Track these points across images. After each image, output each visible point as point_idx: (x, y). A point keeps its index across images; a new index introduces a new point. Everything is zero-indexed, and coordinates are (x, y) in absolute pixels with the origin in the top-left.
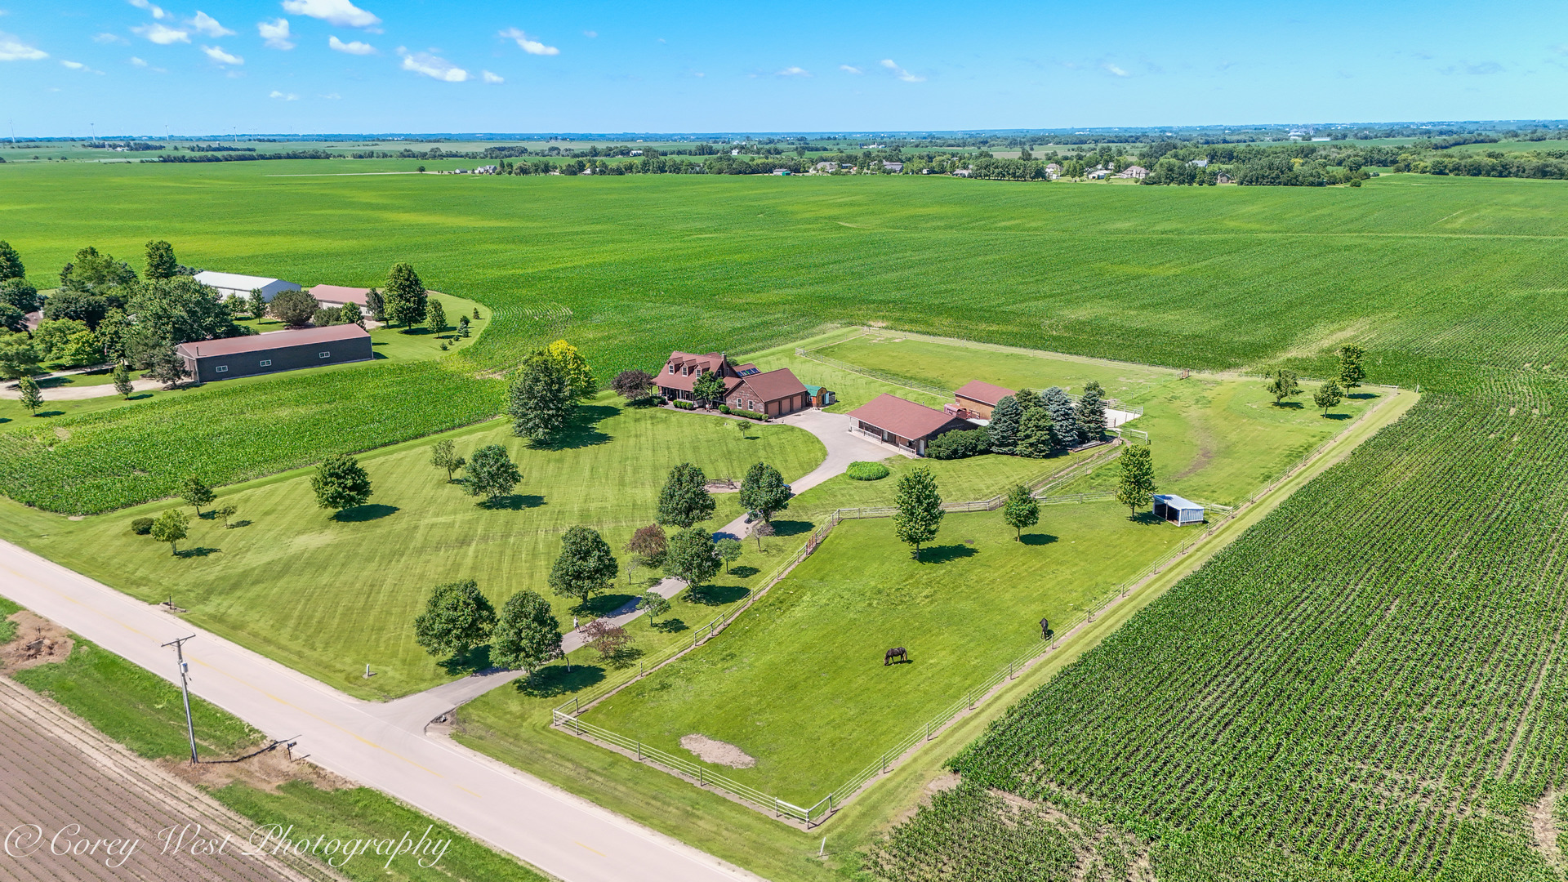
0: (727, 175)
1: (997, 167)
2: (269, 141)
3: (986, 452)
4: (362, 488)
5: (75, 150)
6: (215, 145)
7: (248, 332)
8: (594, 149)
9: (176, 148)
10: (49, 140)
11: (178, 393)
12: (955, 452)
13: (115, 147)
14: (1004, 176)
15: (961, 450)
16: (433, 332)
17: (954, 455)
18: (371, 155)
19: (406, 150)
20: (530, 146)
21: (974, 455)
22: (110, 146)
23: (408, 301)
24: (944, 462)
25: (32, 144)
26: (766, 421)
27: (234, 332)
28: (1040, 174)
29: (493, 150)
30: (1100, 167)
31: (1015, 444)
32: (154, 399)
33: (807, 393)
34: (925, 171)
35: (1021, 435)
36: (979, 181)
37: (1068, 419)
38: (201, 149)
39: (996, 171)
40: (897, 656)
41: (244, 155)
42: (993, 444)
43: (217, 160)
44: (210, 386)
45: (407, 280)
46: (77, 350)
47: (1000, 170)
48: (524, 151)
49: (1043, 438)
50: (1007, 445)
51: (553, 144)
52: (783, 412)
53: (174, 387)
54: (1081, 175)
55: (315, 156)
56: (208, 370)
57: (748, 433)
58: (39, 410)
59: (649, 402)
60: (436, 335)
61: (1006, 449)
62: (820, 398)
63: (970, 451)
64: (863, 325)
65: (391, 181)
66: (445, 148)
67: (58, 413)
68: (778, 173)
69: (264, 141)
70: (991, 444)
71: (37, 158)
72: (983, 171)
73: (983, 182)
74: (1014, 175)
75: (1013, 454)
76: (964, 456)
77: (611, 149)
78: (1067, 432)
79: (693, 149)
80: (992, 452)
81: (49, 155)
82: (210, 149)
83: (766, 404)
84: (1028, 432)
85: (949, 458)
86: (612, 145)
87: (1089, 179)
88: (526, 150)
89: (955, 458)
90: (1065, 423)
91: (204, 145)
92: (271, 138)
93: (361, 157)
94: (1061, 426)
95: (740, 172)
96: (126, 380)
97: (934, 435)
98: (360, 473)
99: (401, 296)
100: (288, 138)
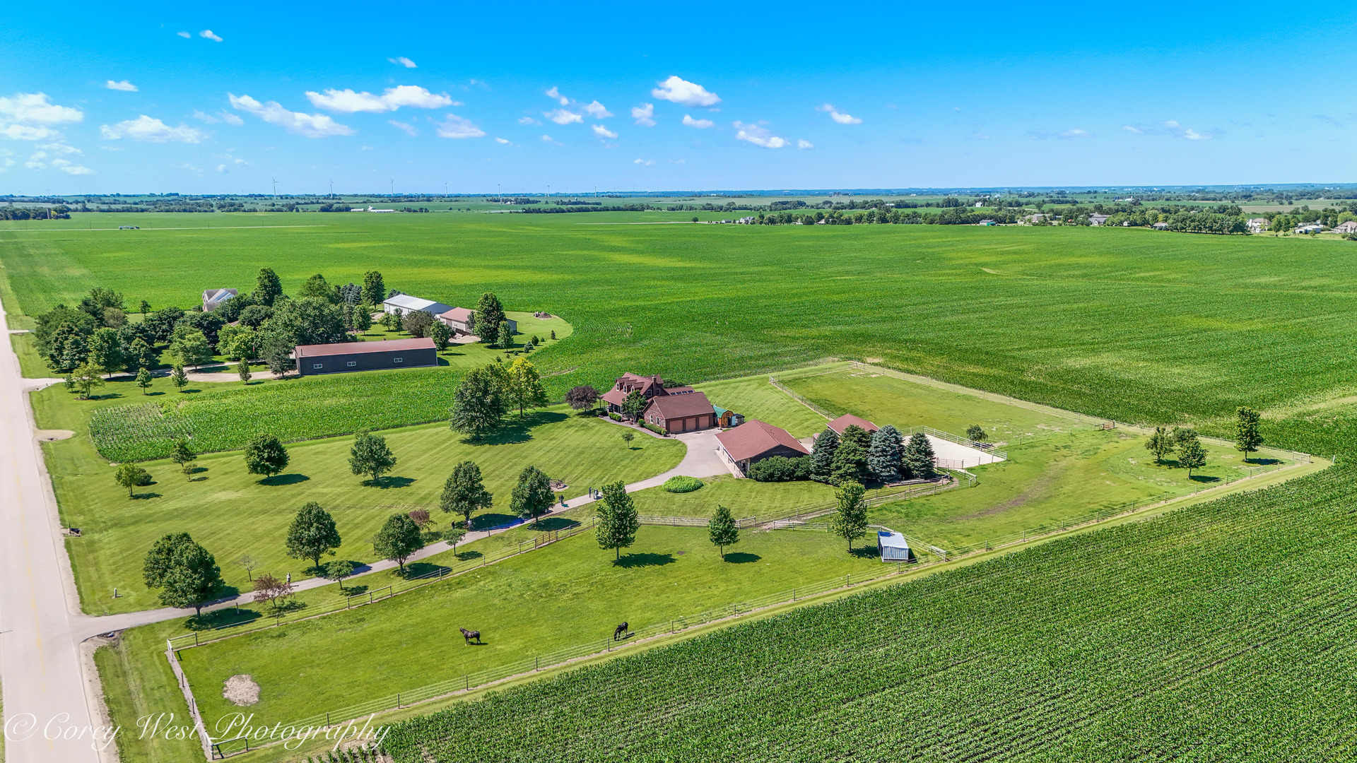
0: (938, 225)
1: (1193, 221)
2: (617, 197)
3: (805, 478)
4: (281, 461)
5: (482, 203)
6: (574, 200)
7: (354, 339)
8: (852, 203)
9: (547, 203)
10: (469, 196)
11: (283, 382)
12: (772, 475)
13: (506, 201)
14: (1200, 229)
15: (777, 474)
16: (502, 348)
17: (769, 478)
18: (681, 208)
19: (708, 204)
20: (809, 201)
21: (791, 480)
22: (503, 200)
23: (490, 322)
24: (759, 484)
25: (453, 199)
26: (665, 436)
27: (345, 340)
28: (1240, 228)
29: (776, 204)
30: (1319, 222)
31: (829, 474)
32: (266, 384)
33: (715, 415)
34: (1125, 224)
35: (833, 465)
36: (1175, 234)
37: (886, 456)
38: (563, 203)
39: (1192, 224)
40: (475, 639)
41: (582, 208)
42: (812, 472)
43: (563, 211)
44: (307, 378)
45: (491, 306)
46: (236, 347)
47: (1197, 223)
48: (801, 204)
49: (850, 471)
50: (823, 474)
51: (827, 198)
52: (687, 428)
53: (284, 378)
54: (1287, 229)
55: (632, 209)
56: (308, 366)
57: (632, 444)
58: (184, 388)
59: (592, 414)
60: (506, 350)
61: (822, 478)
62: (726, 420)
63: (787, 476)
64: (859, 360)
65: (662, 229)
66: (739, 202)
67: (198, 391)
68: (984, 223)
69: (613, 197)
70: (809, 472)
71: (451, 209)
72: (1179, 224)
73: (1180, 234)
74: (1211, 228)
75: (827, 483)
76: (780, 480)
77: (867, 202)
78: (884, 467)
79: (941, 202)
80: (810, 479)
81: (459, 207)
82: (570, 203)
83: (668, 421)
84: (839, 464)
85: (766, 480)
86: (869, 199)
87: (1292, 234)
88: (805, 204)
89: (771, 481)
90: (882, 459)
91: (566, 200)
92: (618, 194)
93: (673, 209)
94: (879, 461)
95: (949, 223)
96: (247, 370)
97: (755, 459)
98: (281, 450)
99: (484, 318)
100: (630, 195)
